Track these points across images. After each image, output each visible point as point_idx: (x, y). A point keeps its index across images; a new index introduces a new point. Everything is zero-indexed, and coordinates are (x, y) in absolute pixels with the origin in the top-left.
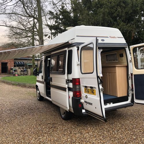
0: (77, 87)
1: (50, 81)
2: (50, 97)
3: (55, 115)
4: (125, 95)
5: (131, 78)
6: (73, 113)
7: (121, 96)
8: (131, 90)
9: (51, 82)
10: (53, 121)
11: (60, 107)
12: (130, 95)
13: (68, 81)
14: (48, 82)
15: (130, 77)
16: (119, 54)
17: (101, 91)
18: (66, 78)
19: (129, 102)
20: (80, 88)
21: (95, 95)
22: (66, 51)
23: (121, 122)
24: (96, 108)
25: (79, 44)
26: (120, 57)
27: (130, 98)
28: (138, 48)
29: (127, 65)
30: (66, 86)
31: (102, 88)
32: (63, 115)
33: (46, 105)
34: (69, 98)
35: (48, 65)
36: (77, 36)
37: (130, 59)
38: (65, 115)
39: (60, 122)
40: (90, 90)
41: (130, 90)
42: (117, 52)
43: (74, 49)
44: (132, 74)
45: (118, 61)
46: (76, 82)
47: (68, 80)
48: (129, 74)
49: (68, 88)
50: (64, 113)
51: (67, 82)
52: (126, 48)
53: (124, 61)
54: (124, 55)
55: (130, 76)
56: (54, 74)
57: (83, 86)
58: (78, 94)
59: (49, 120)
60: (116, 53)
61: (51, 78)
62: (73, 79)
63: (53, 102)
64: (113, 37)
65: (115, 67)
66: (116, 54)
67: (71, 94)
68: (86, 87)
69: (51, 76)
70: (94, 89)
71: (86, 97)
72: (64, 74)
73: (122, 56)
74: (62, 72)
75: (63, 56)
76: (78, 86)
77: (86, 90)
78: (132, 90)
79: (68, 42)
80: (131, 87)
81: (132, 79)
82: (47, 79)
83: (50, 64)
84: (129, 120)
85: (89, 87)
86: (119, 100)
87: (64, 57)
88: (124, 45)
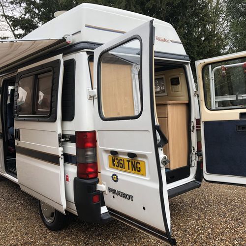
0: (89, 153)
1: (13, 136)
2: (15, 175)
3: (28, 218)
4: (184, 164)
5: (195, 128)
6: (75, 215)
7: (177, 167)
8: (196, 154)
9: (16, 142)
10: (22, 236)
11: (40, 201)
12: (194, 164)
13: (64, 139)
14: (9, 138)
15: (193, 127)
16: (170, 79)
17: (162, 165)
18: (60, 131)
19: (191, 178)
20: (95, 156)
21: (144, 175)
22: (58, 61)
23: (179, 224)
24: (144, 208)
25: (92, 46)
26: (172, 85)
27: (193, 171)
28: (210, 67)
29: (187, 102)
30: (59, 151)
31: (165, 158)
32: (48, 218)
33: (5, 191)
34: (67, 179)
35: (8, 102)
36: (86, 26)
37: (195, 90)
38: (53, 218)
39: (41, 239)
40: (128, 161)
41: (194, 153)
42: (164, 74)
43: (81, 58)
44: (198, 121)
45: (165, 94)
46: (86, 140)
47: (64, 136)
48: (193, 119)
49: (63, 157)
50: (52, 215)
51: (62, 140)
52: (187, 66)
53: (180, 93)
54: (182, 81)
55: (194, 124)
56: (25, 120)
57: (106, 151)
58: (90, 170)
59: (11, 233)
60: (163, 76)
61: (18, 132)
62: (77, 132)
63: (22, 188)
64: (162, 40)
65: (166, 105)
66: (163, 78)
67: (72, 170)
68: (114, 153)
69: (17, 125)
70: (140, 159)
71: (115, 178)
72: (54, 120)
73: (175, 82)
74: (49, 117)
75: (49, 76)
76: (90, 151)
77: (113, 161)
78: (199, 153)
79: (64, 40)
80: (196, 148)
81: (198, 131)
82: (7, 132)
83: (15, 98)
84: (192, 216)
85: (123, 153)
86: (173, 177)
87: (53, 79)
88: (183, 57)
